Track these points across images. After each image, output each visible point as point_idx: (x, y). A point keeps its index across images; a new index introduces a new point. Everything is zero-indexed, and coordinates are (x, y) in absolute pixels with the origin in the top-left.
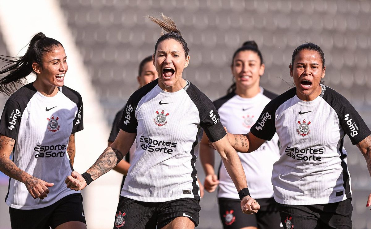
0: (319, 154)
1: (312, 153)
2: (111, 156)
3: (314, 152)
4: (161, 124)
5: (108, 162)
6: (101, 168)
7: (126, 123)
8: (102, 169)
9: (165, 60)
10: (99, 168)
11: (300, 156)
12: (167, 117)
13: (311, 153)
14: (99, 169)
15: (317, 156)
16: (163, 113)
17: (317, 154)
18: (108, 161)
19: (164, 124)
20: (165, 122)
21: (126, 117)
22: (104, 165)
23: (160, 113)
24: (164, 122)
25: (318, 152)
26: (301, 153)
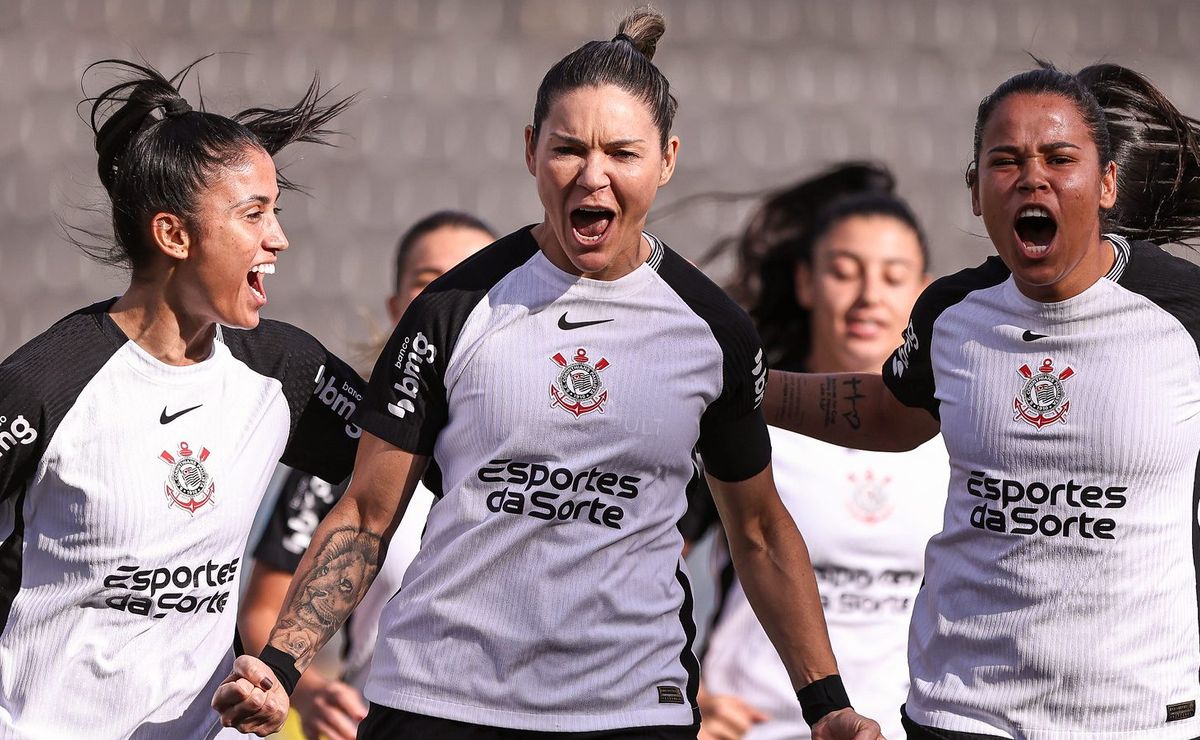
0: (1108, 506)
1: (1079, 501)
2: (349, 563)
3: (1085, 497)
4: (585, 404)
5: (344, 588)
6: (321, 619)
7: (399, 410)
8: (326, 623)
9: (581, 172)
10: (317, 621)
11: (1028, 516)
12: (602, 374)
13: (1076, 504)
14: (314, 625)
15: (1095, 514)
16: (581, 358)
17: (1099, 506)
18: (344, 584)
19: (597, 405)
20: (597, 395)
21: (397, 386)
22: (330, 603)
23: (570, 362)
24: (597, 397)
25: (1104, 501)
26: (1030, 505)
